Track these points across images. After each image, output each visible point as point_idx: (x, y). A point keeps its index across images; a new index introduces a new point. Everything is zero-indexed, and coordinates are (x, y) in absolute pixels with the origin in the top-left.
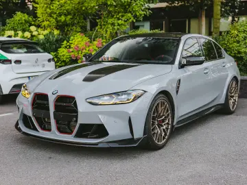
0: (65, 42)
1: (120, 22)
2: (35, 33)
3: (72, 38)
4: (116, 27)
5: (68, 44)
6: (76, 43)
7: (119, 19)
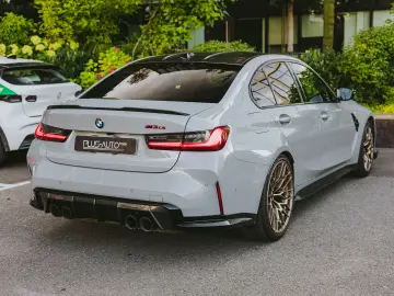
0: (91, 61)
1: (180, 29)
2: (40, 48)
3: (101, 54)
4: (175, 39)
5: (96, 65)
6: (109, 63)
7: (177, 25)
